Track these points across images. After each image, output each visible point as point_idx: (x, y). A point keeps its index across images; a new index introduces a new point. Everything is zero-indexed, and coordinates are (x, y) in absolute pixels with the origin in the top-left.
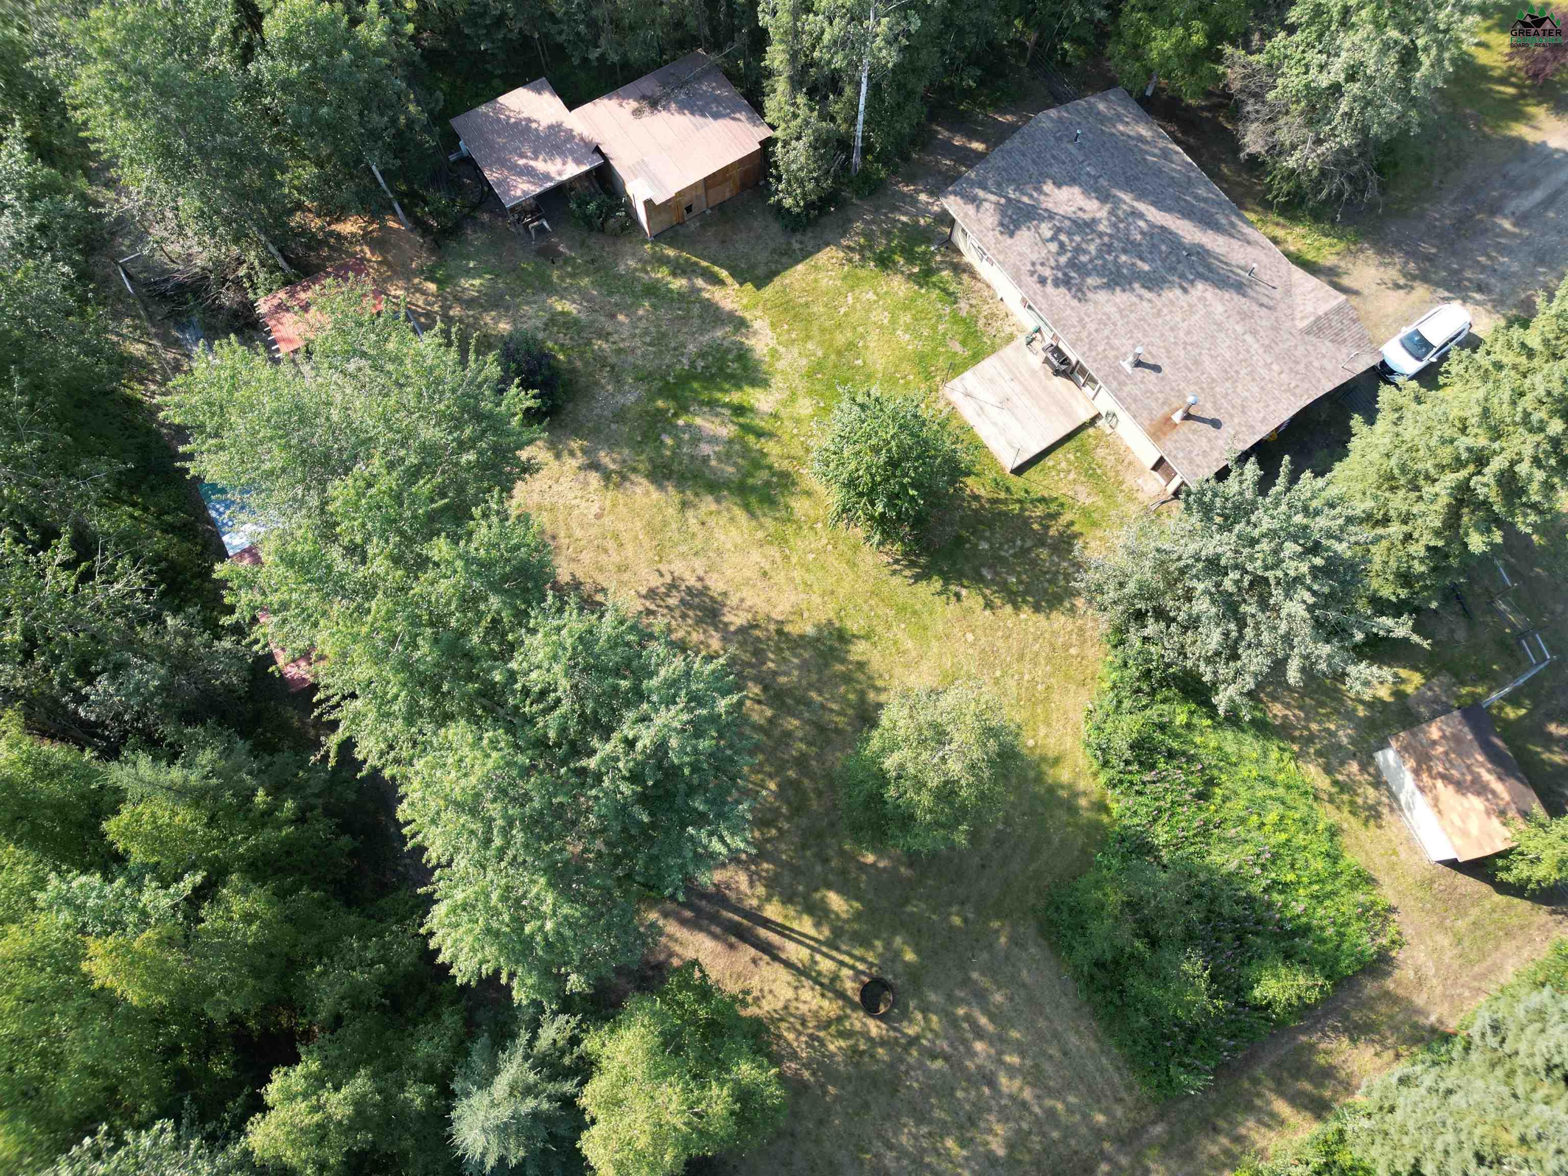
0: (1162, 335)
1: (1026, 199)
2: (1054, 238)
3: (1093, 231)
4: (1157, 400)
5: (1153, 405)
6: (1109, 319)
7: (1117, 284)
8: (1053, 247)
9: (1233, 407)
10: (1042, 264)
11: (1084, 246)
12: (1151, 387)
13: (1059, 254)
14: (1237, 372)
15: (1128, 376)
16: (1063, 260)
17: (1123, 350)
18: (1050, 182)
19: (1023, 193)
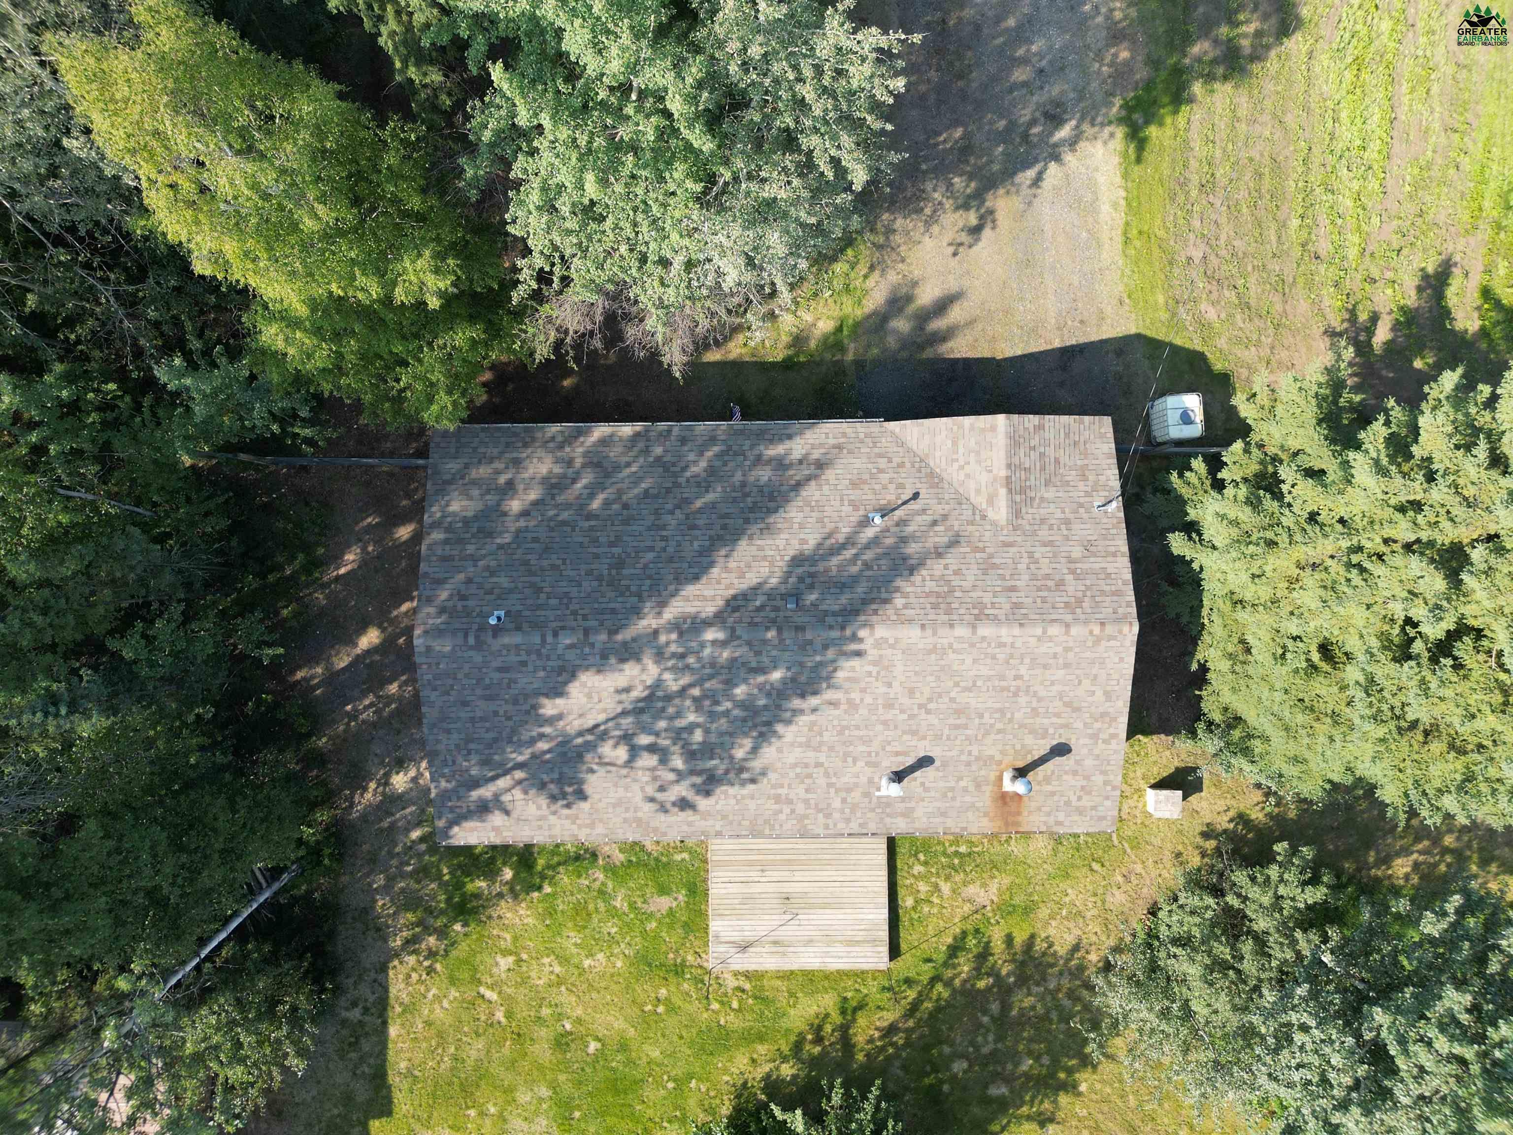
0: (885, 723)
1: (542, 746)
2: (634, 751)
3: (668, 698)
4: (965, 790)
5: (968, 799)
6: (806, 766)
7: (769, 724)
8: (648, 760)
9: (1058, 715)
10: (662, 789)
11: (680, 723)
12: (941, 784)
13: (664, 761)
14: (1017, 677)
15: (903, 799)
16: (678, 762)
17: (864, 779)
18: (545, 701)
19: (533, 741)
